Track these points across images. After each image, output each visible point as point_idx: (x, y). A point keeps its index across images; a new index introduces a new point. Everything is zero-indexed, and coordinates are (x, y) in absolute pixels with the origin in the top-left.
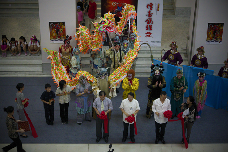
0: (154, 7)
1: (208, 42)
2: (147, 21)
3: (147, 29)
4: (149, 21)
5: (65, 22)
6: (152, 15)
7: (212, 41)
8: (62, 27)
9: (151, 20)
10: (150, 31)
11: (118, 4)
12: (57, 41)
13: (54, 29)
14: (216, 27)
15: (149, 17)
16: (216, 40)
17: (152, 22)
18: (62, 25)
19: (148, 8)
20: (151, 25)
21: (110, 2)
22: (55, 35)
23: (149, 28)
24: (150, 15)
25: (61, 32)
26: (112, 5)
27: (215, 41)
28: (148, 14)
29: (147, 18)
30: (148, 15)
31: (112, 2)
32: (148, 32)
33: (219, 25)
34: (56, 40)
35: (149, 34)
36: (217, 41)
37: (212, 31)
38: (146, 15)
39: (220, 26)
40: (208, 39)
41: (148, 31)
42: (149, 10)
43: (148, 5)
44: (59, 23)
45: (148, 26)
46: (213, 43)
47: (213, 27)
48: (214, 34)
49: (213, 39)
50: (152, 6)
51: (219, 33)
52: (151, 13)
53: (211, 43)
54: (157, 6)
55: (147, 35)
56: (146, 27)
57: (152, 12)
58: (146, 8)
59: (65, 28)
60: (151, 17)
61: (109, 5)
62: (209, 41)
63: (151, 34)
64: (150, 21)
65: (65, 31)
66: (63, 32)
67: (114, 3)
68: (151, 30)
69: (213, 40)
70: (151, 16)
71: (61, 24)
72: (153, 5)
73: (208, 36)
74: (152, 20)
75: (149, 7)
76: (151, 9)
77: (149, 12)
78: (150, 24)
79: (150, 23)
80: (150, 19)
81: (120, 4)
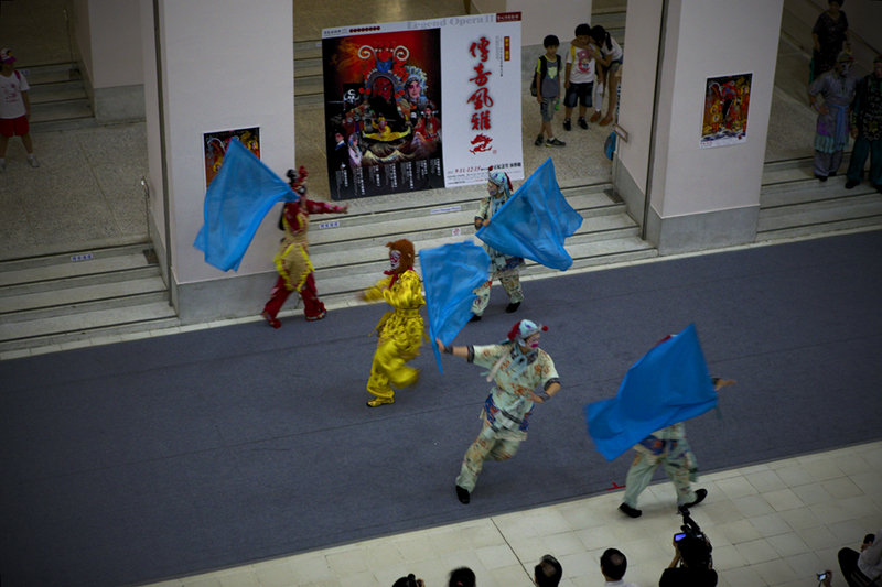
0: (492, 48)
1: (708, 139)
2: (473, 98)
3: (475, 127)
4: (480, 99)
5: (258, 128)
6: (490, 78)
7: (718, 137)
8: (249, 148)
9: (486, 96)
10: (485, 133)
11: (378, 53)
13: (220, 159)
14: (730, 87)
15: (480, 84)
16: (730, 131)
17: (489, 103)
18: (248, 140)
19: (474, 55)
20: (488, 112)
21: (351, 49)
23: (482, 121)
24: (481, 77)
26: (357, 56)
27: (726, 133)
28: (474, 74)
29: (473, 87)
30: (477, 78)
31: (358, 48)
32: (478, 137)
33: (739, 82)
35: (483, 143)
36: (734, 135)
37: (717, 102)
38: (471, 80)
39: (742, 84)
40: (707, 131)
41: (479, 132)
42: (477, 61)
43: (473, 46)
44: (239, 136)
45: (479, 116)
46: (721, 142)
47: (720, 90)
48: (724, 112)
49: (720, 130)
50: (488, 48)
51: (737, 108)
52: (485, 70)
53: (714, 143)
54: (502, 45)
55: (477, 145)
56: (473, 121)
57: (487, 66)
58: (468, 54)
59: (259, 150)
60: (485, 86)
61: (348, 60)
62: (711, 136)
63: (487, 140)
64: (482, 98)
67: (364, 49)
68: (488, 127)
69: (721, 133)
70: (486, 80)
71: (244, 137)
72: (488, 43)
73: (707, 121)
74: (490, 94)
75: (478, 52)
76: (485, 58)
77: (479, 69)
78: (484, 108)
79: (483, 104)
80: (482, 92)
81: (383, 50)
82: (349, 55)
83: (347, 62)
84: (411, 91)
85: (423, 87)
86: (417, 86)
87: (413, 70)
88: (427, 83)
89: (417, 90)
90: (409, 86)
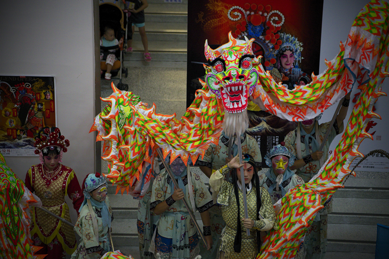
5: (53, 78)
8: (43, 97)
11: (249, 15)
12: (22, 146)
13: (10, 104)
18: (41, 89)
21: (220, 9)
22: (14, 125)
25: (39, 115)
26: (227, 17)
31: (227, 8)
34: (18, 146)
44: (32, 83)
59: (53, 101)
61: (216, 20)
65: (53, 111)
66: (44, 114)
67: (234, 10)
71: (37, 85)
81: (256, 12)
82: (217, 15)
83: (215, 22)
84: (284, 61)
85: (298, 57)
86: (291, 56)
87: (288, 39)
88: (302, 54)
89: (291, 61)
90: (281, 55)
